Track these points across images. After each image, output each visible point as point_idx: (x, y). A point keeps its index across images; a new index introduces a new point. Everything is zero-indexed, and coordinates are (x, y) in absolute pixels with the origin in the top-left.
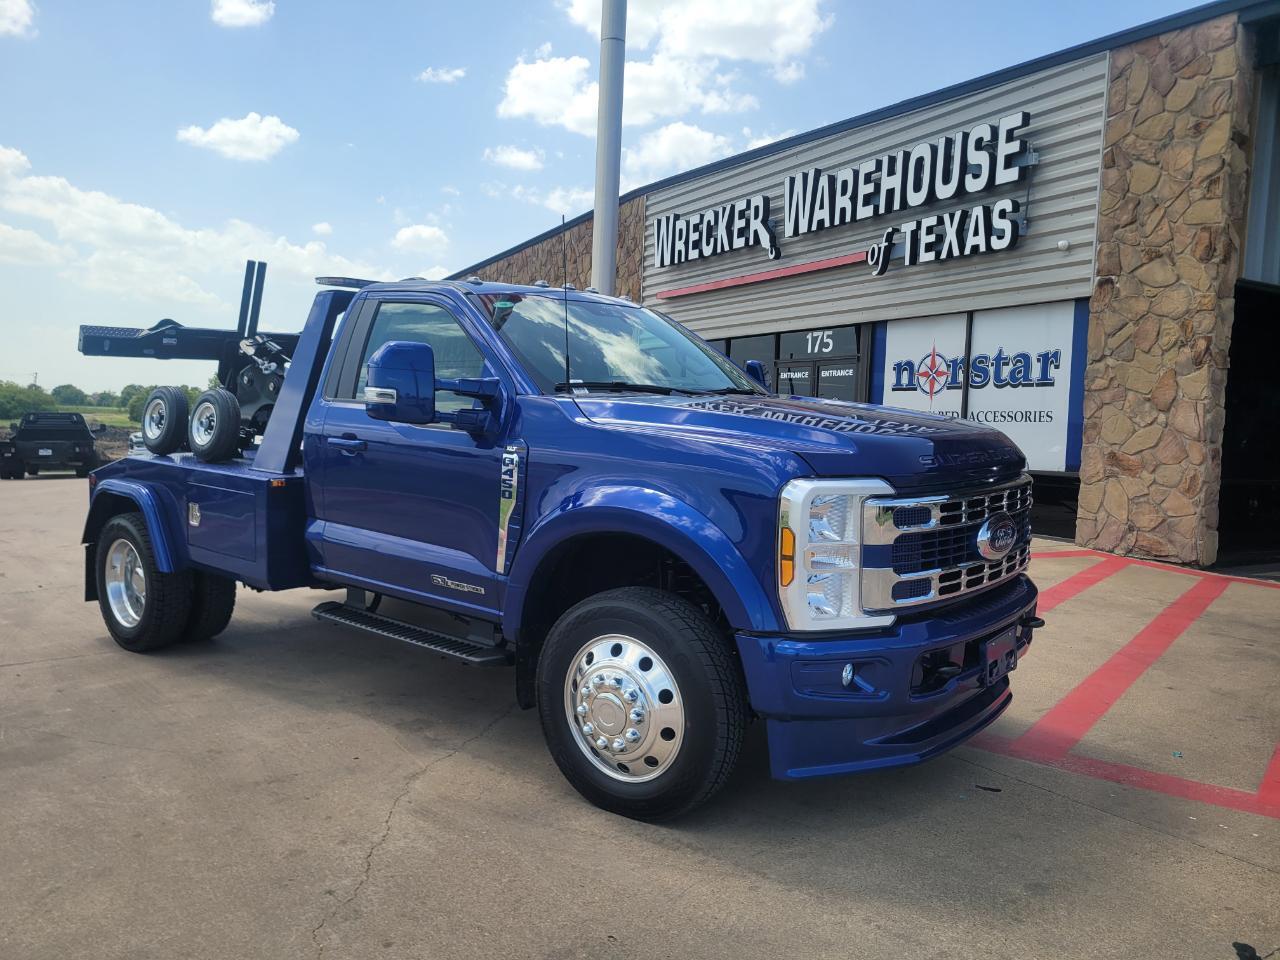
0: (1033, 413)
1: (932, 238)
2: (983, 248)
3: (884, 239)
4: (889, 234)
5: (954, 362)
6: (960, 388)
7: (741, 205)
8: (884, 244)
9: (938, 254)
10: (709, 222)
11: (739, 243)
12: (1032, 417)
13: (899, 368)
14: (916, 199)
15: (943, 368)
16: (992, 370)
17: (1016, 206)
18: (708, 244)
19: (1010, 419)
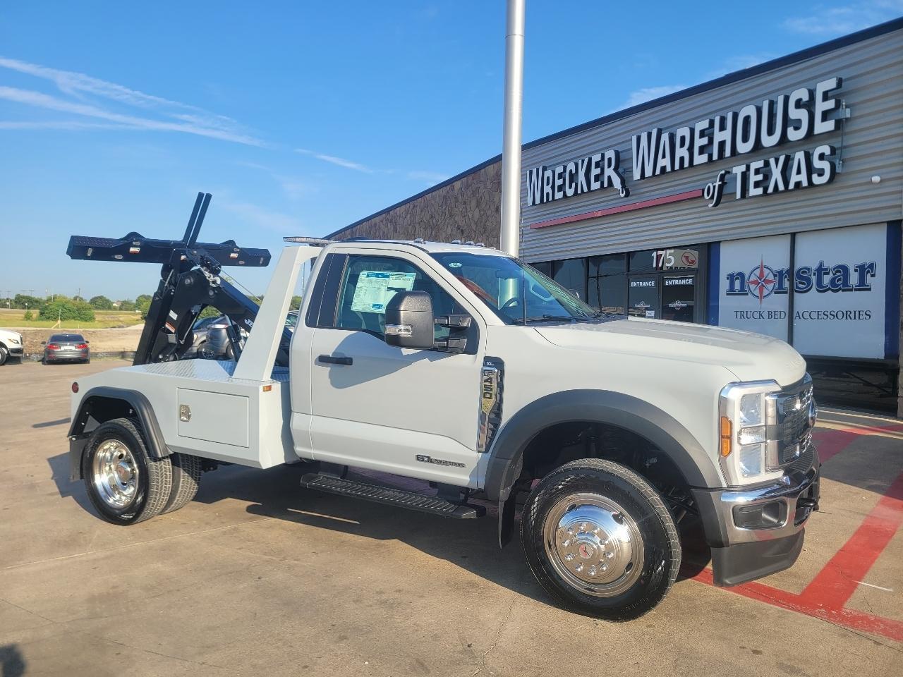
0: (853, 313)
1: (760, 177)
2: (805, 184)
3: (718, 180)
4: (722, 175)
5: (781, 273)
6: (786, 293)
7: (596, 158)
8: (718, 183)
9: (766, 189)
10: (571, 171)
11: (595, 186)
12: (852, 316)
13: (732, 277)
14: (743, 148)
15: (771, 277)
16: (814, 279)
17: (833, 150)
18: (570, 187)
19: (832, 317)
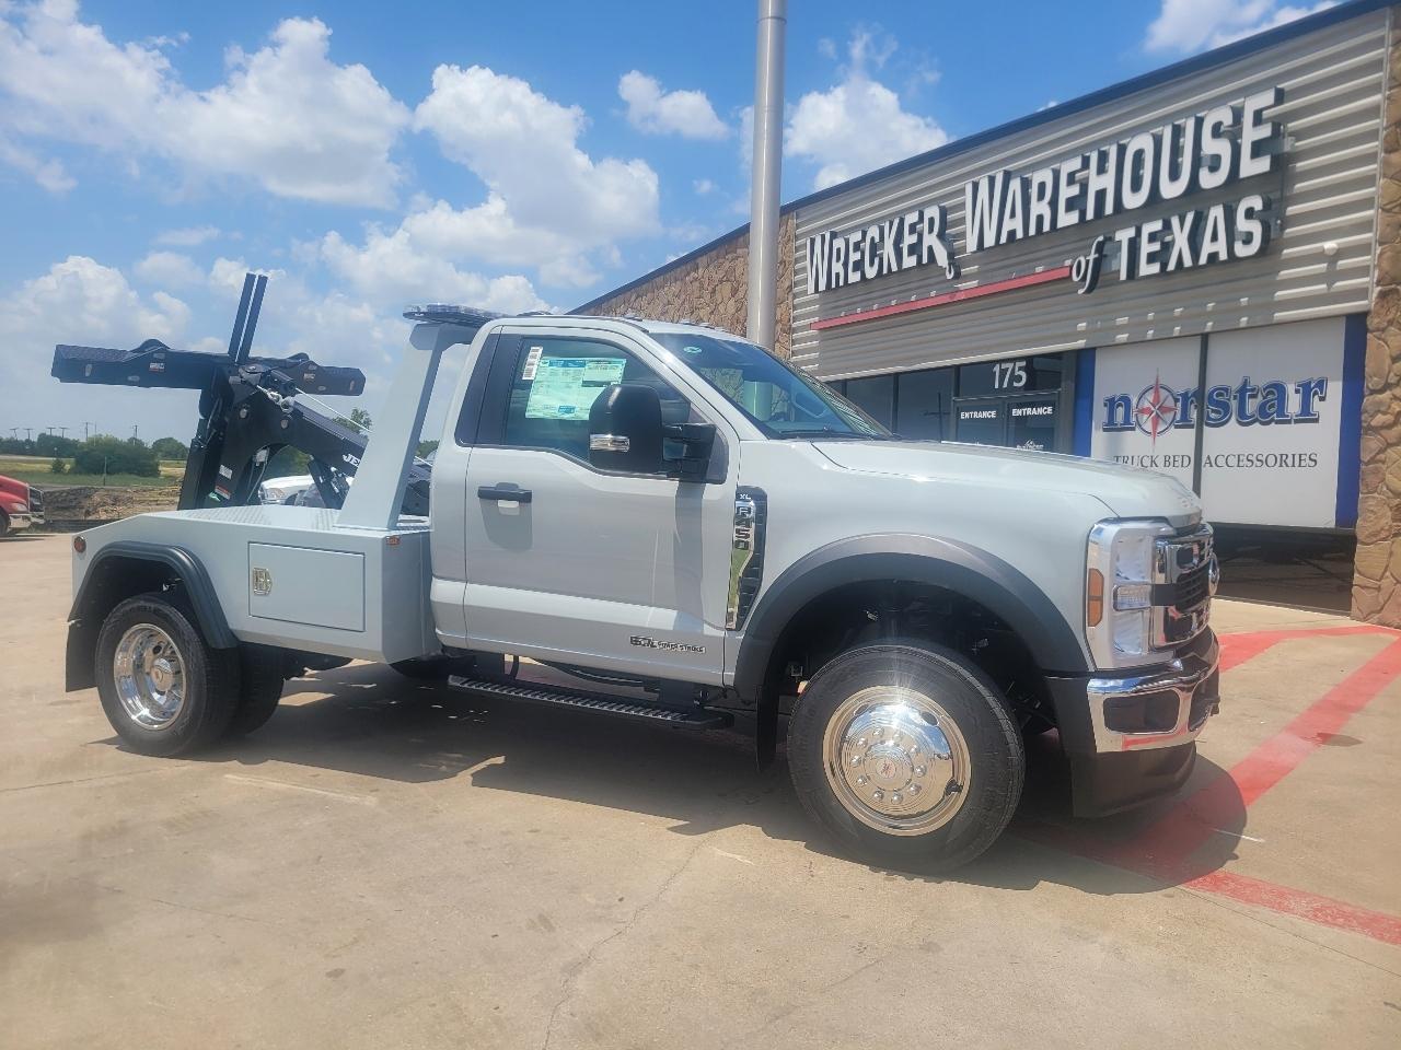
0: (1290, 458)
1: (1156, 247)
2: (1223, 256)
3: (1093, 251)
4: (1099, 242)
5: (1185, 396)
6: (1192, 427)
7: (912, 218)
8: (1092, 256)
9: (1164, 266)
10: (873, 239)
11: (909, 262)
12: (1289, 461)
13: (1111, 404)
14: (1133, 201)
15: (1170, 403)
16: (1234, 404)
17: (1267, 205)
18: (872, 264)
19: (1259, 464)
